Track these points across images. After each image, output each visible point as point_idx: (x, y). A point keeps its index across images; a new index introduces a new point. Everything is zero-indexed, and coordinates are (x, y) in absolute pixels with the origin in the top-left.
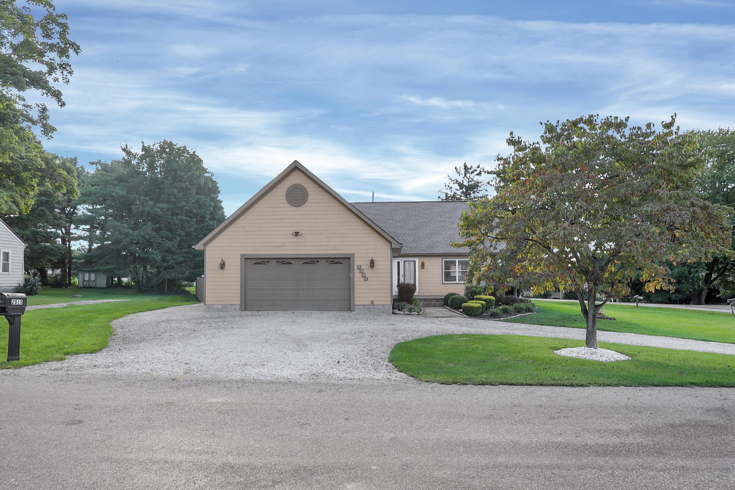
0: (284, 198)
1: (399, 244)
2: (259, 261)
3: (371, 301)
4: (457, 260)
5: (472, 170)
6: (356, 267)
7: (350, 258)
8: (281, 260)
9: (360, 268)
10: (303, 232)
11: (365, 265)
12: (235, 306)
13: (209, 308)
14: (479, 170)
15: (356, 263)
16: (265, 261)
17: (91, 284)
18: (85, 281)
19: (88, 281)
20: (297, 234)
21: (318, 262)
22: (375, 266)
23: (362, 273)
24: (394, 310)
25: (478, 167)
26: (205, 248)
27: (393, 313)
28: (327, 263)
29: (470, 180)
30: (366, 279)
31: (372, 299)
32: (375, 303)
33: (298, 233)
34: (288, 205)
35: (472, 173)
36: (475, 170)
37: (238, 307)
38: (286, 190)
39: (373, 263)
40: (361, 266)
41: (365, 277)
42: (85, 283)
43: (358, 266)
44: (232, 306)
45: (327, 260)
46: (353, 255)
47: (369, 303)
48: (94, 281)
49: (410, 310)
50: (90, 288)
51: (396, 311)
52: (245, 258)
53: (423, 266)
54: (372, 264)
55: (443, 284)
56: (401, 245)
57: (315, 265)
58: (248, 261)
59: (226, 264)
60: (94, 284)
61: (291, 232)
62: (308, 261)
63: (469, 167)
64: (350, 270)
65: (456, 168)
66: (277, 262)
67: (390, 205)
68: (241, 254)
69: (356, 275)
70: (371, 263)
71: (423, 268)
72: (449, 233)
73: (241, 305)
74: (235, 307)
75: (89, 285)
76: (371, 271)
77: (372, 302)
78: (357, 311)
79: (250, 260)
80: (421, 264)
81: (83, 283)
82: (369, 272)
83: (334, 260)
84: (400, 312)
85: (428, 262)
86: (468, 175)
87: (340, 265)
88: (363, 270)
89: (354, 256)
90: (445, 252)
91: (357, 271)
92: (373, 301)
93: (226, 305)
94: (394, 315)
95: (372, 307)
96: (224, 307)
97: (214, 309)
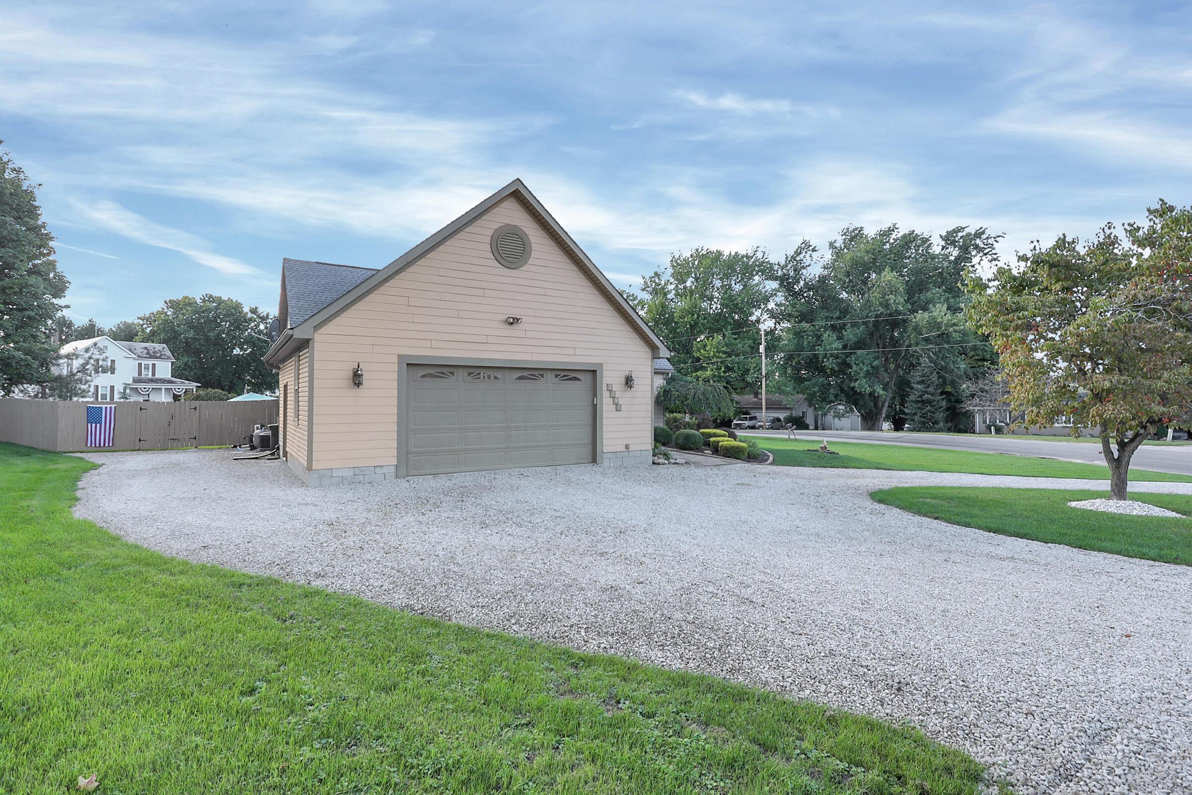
0: (489, 249)
3: (626, 445)
6: (605, 388)
7: (595, 371)
8: (477, 371)
9: (610, 389)
10: (523, 318)
11: (618, 383)
12: (385, 468)
13: (321, 477)
15: (606, 381)
16: (445, 370)
20: (514, 321)
21: (542, 376)
22: (633, 386)
23: (614, 397)
24: (655, 459)
26: (313, 336)
27: (654, 463)
28: (556, 380)
30: (618, 407)
31: (627, 441)
32: (632, 448)
33: (517, 319)
34: (496, 264)
37: (393, 469)
39: (631, 380)
40: (612, 385)
41: (617, 405)
43: (608, 385)
44: (377, 470)
45: (558, 373)
46: (601, 365)
47: (623, 448)
51: (658, 459)
52: (408, 365)
54: (630, 383)
57: (538, 382)
58: (410, 369)
59: (365, 377)
61: (503, 318)
62: (525, 374)
64: (594, 391)
66: (469, 374)
68: (401, 356)
69: (604, 401)
70: (627, 380)
73: (397, 466)
74: (384, 470)
76: (629, 393)
77: (627, 447)
78: (606, 463)
79: (415, 369)
82: (624, 397)
83: (567, 374)
84: (663, 461)
87: (577, 382)
88: (615, 392)
89: (603, 367)
91: (606, 394)
92: (629, 445)
93: (363, 469)
94: (654, 466)
95: (626, 454)
96: (357, 471)
97: (335, 480)
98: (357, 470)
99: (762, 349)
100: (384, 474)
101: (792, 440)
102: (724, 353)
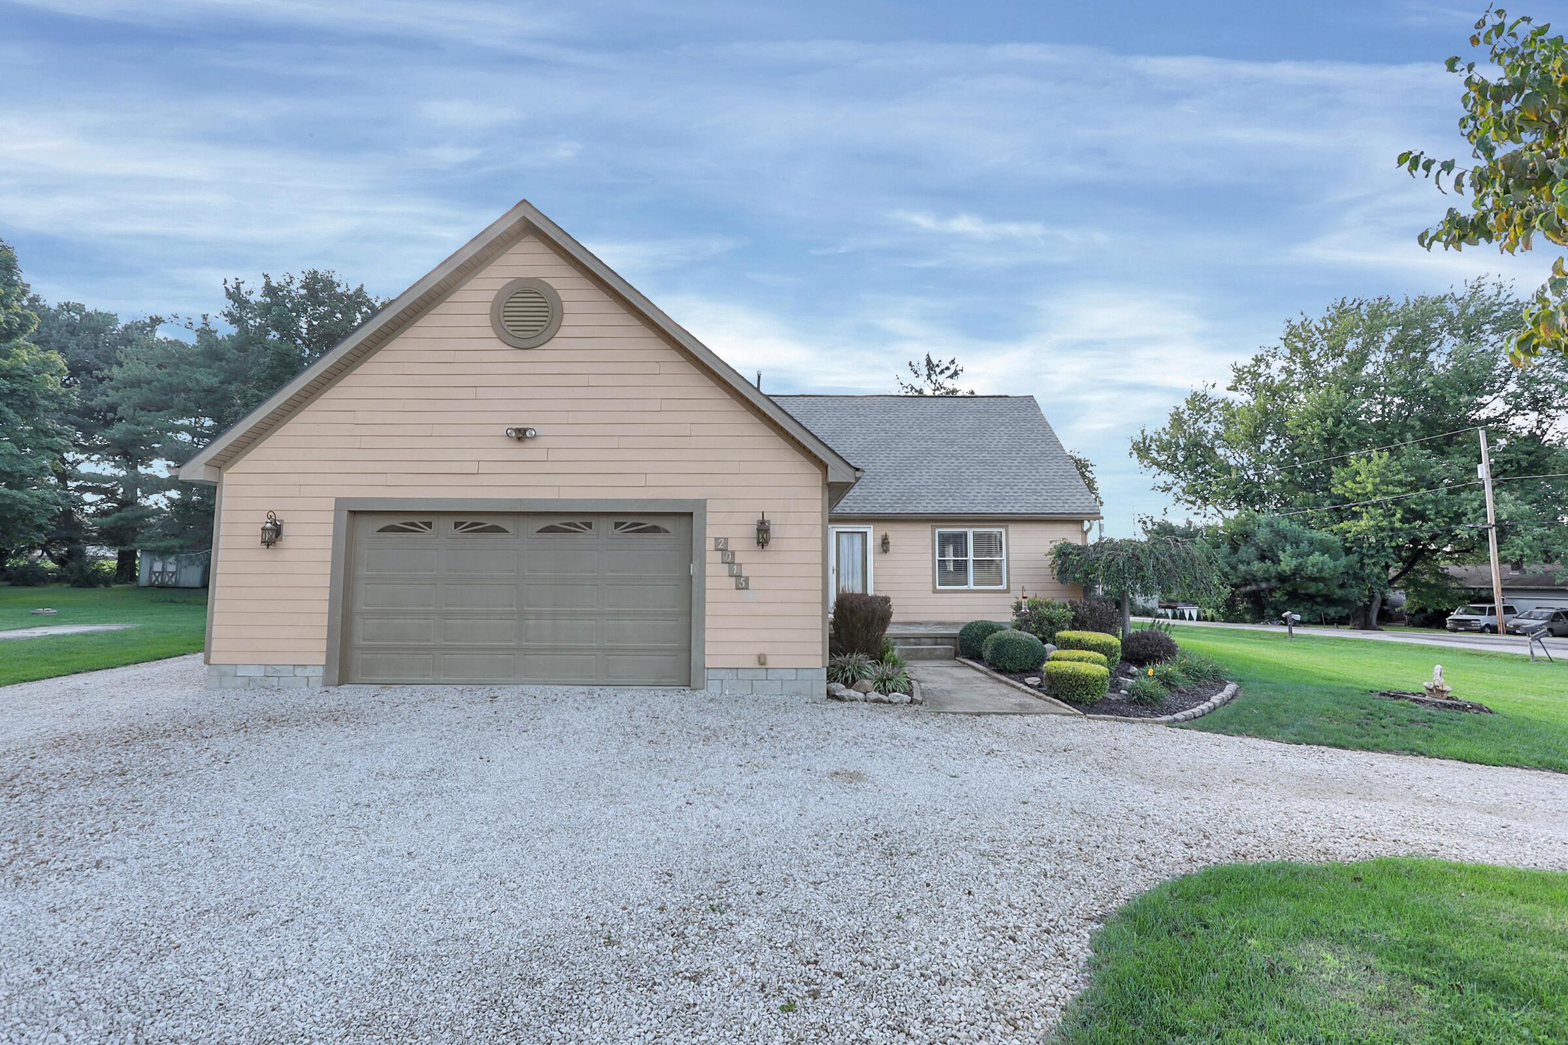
0: (486, 321)
1: (851, 471)
2: (397, 522)
3: (759, 657)
4: (970, 532)
5: (942, 367)
6: (710, 544)
7: (691, 514)
8: (470, 520)
9: (722, 547)
10: (540, 430)
11: (740, 536)
12: (309, 669)
13: (222, 676)
14: (953, 368)
15: (711, 533)
16: (417, 520)
17: (167, 579)
18: (155, 573)
19: (161, 573)
20: (521, 435)
21: (589, 525)
22: (772, 542)
23: (731, 563)
24: (834, 686)
25: (953, 362)
26: (220, 477)
27: (831, 695)
28: (618, 531)
29: (937, 385)
30: (742, 583)
31: (761, 649)
32: (771, 662)
33: (525, 430)
34: (497, 344)
35: (942, 372)
36: (948, 368)
37: (320, 672)
38: (491, 296)
39: (767, 531)
40: (726, 539)
41: (738, 577)
42: (154, 578)
43: (716, 539)
44: (298, 671)
45: (618, 519)
46: (702, 503)
47: (752, 662)
48: (173, 573)
49: (883, 684)
50: (163, 587)
51: (840, 688)
52: (354, 513)
53: (885, 544)
54: (763, 536)
55: (935, 591)
56: (858, 474)
57: (580, 536)
58: (361, 520)
59: (286, 530)
60: (173, 580)
61: (502, 430)
62: (557, 522)
63: (935, 362)
64: (689, 551)
65: (910, 364)
66: (457, 525)
67: (799, 402)
68: (337, 499)
69: (709, 570)
70: (758, 530)
71: (886, 551)
72: (944, 466)
73: (327, 667)
74: (308, 672)
75: (162, 582)
76: (759, 556)
77: (762, 660)
78: (713, 689)
79: (370, 518)
80: (880, 541)
81: (150, 577)
82: (751, 562)
83: (640, 521)
84: (852, 693)
85: (899, 535)
86: (933, 378)
87: (661, 535)
88: (733, 553)
89: (705, 506)
90: (941, 510)
91: (713, 557)
92: (765, 656)
93: (277, 667)
94: (834, 704)
95: (762, 674)
96: (270, 671)
97: (239, 681)
98: (269, 669)
99: (1483, 471)
100: (308, 677)
101: (1538, 660)
102: (1400, 483)
